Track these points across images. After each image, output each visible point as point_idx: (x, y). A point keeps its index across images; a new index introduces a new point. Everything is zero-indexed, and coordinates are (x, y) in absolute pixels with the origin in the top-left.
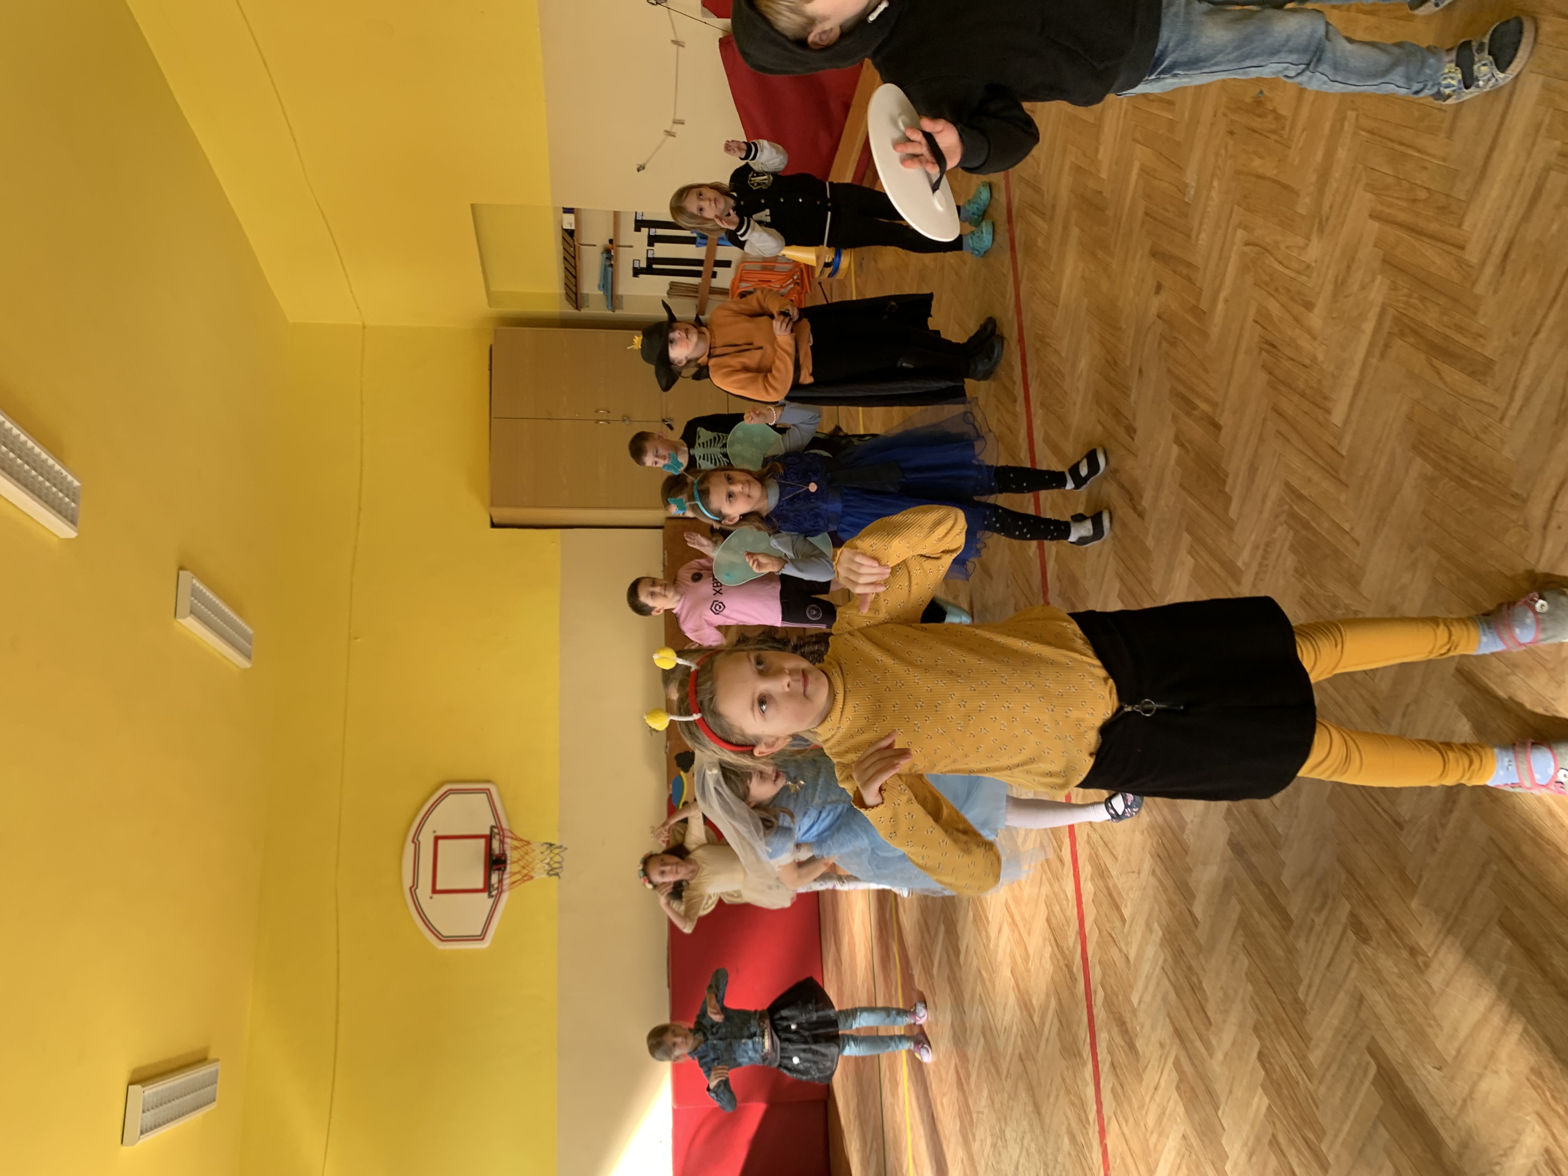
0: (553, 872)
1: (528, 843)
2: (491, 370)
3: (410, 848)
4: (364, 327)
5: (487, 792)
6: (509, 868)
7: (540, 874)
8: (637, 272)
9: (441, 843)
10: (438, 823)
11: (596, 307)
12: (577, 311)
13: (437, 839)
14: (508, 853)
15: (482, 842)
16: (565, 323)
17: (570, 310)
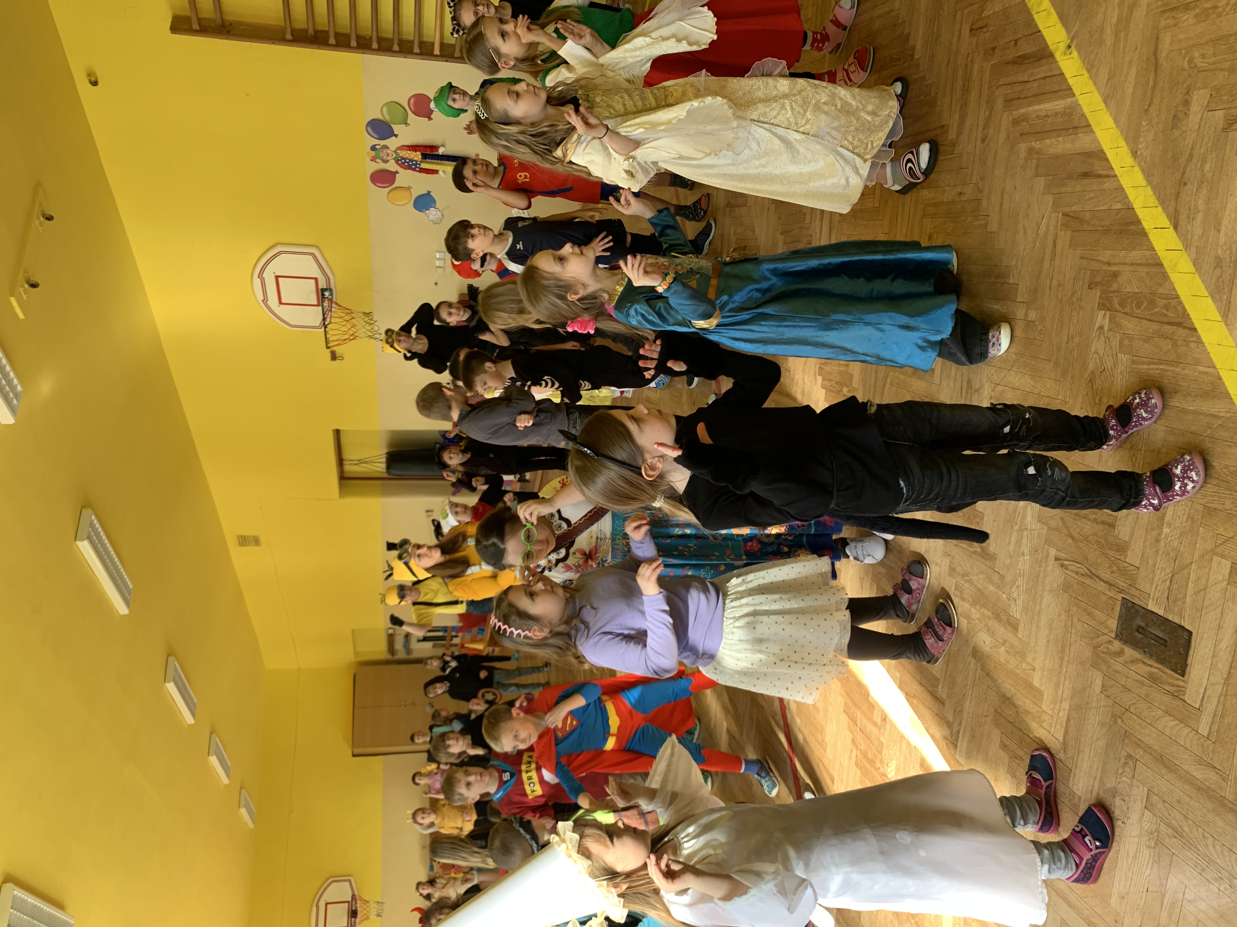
0: (379, 915)
1: (368, 902)
2: (354, 683)
3: (315, 909)
4: (299, 669)
5: (349, 881)
6: (359, 916)
7: (373, 917)
8: (419, 641)
9: (329, 906)
10: (329, 896)
11: (401, 655)
12: (393, 658)
13: (327, 904)
14: (359, 909)
15: (347, 904)
16: (387, 662)
17: (389, 657)
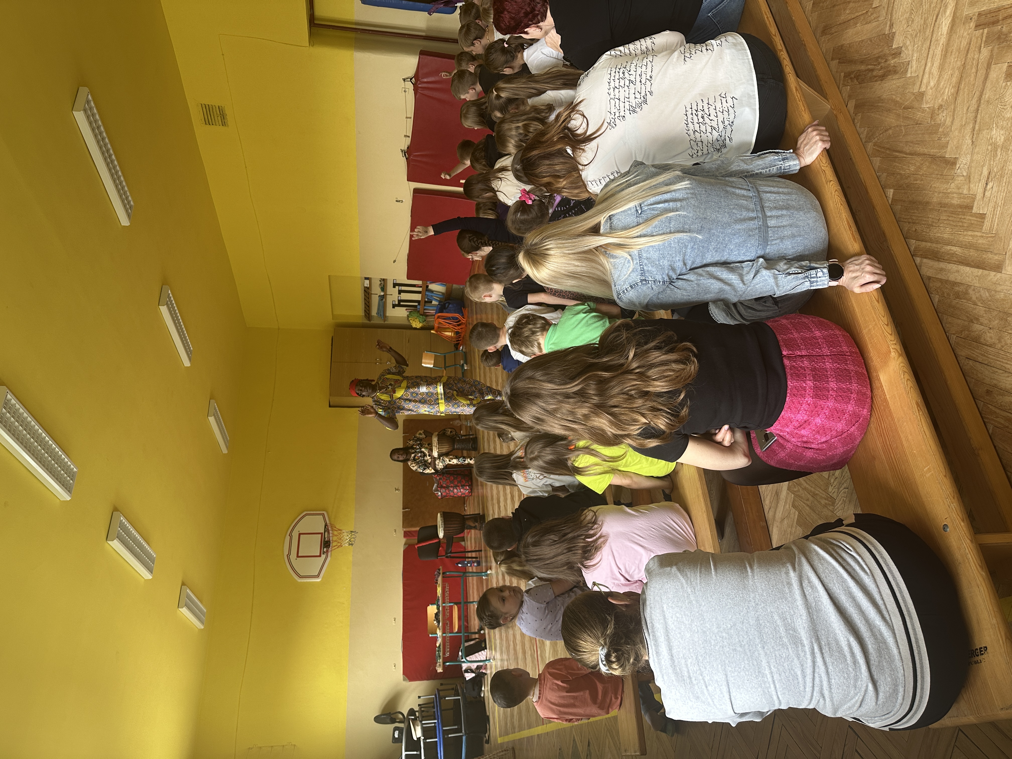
0: (351, 544)
1: (340, 531)
2: (332, 345)
3: (288, 538)
4: (279, 329)
5: (323, 515)
6: (331, 545)
7: (345, 546)
9: (302, 536)
10: (302, 527)
12: (369, 322)
13: (300, 534)
14: (331, 539)
16: (363, 326)
17: (366, 321)
